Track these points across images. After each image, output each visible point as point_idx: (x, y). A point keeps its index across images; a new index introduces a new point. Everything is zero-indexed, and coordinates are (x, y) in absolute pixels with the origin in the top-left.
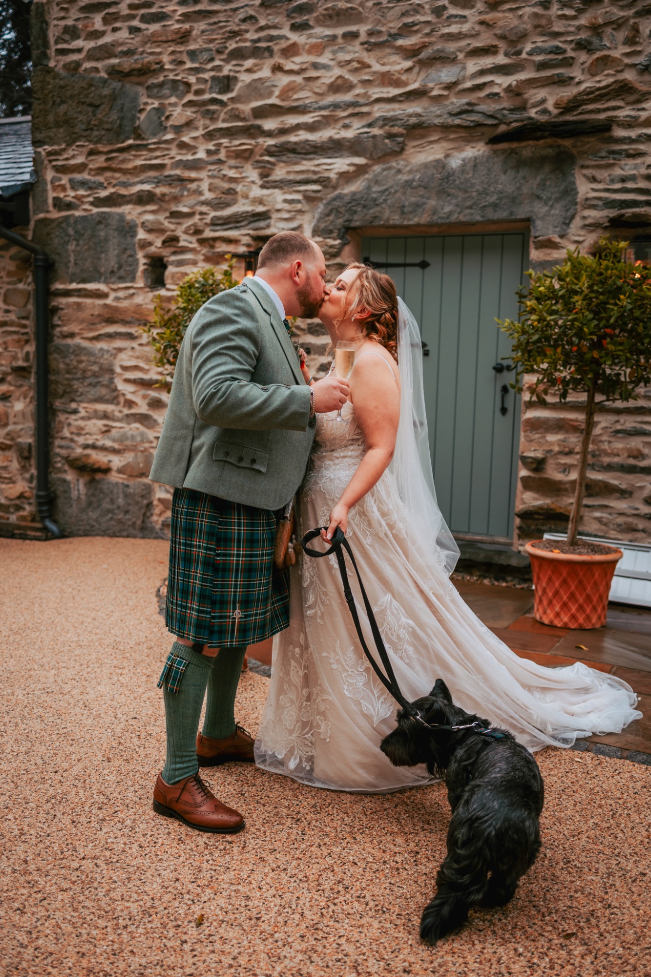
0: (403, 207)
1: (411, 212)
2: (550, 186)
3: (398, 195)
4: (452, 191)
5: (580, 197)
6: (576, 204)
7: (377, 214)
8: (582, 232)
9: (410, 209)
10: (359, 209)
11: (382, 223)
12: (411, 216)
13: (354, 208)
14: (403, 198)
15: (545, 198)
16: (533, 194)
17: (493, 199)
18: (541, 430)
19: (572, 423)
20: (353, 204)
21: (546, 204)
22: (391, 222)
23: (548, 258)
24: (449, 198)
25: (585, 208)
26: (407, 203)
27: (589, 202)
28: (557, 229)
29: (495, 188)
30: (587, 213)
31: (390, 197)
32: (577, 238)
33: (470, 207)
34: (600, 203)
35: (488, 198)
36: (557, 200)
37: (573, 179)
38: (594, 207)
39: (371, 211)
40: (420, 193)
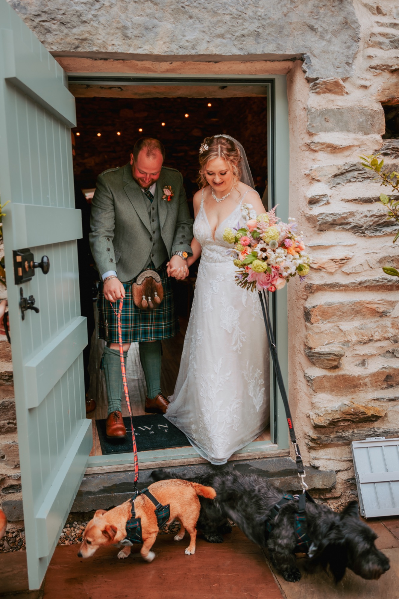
0: (125, 28)
1: (137, 37)
2: (325, 15)
3: (115, 10)
4: (195, 12)
5: (363, 32)
6: (358, 40)
7: (86, 35)
8: (369, 75)
9: (136, 32)
10: (54, 27)
11: (95, 49)
12: (137, 42)
13: (46, 24)
14: (123, 16)
15: (320, 29)
16: (305, 24)
17: (252, 26)
18: (335, 319)
19: (369, 306)
20: (44, 17)
21: (322, 38)
22: (110, 49)
23: (331, 106)
24: (191, 21)
25: (369, 46)
26: (129, 24)
27: (374, 39)
28: (339, 70)
29: (255, 13)
30: (372, 51)
31: (102, 11)
32: (363, 83)
33: (222, 36)
34: (387, 41)
35: (246, 24)
36: (335, 33)
37: (351, 9)
38: (379, 45)
39: (75, 31)
40: (148, 11)
